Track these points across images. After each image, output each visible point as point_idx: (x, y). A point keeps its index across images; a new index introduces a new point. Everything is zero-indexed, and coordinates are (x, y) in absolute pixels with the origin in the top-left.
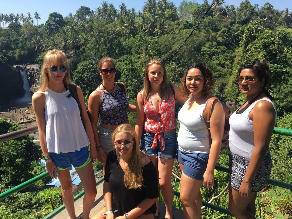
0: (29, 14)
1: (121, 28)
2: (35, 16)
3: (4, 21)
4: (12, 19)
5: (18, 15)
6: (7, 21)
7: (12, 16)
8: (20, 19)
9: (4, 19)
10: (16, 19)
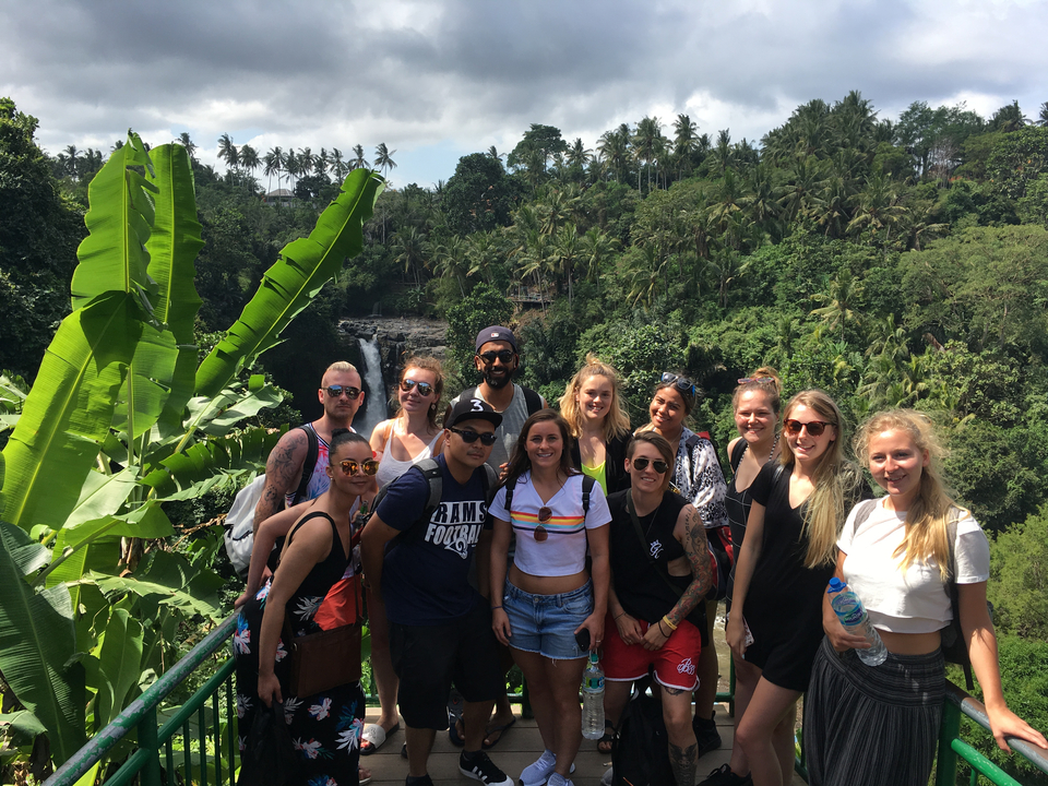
0: (359, 151)
1: (726, 211)
2: (378, 156)
3: (282, 173)
4: (308, 165)
5: (324, 154)
6: (291, 172)
7: (306, 158)
8: (330, 166)
9: (281, 166)
10: (321, 165)
